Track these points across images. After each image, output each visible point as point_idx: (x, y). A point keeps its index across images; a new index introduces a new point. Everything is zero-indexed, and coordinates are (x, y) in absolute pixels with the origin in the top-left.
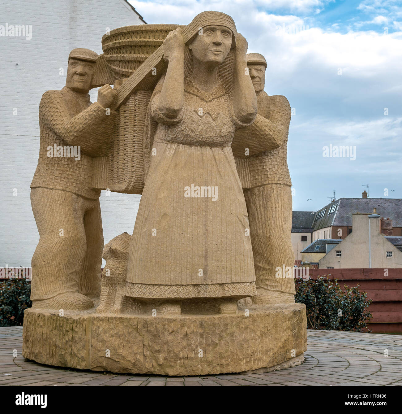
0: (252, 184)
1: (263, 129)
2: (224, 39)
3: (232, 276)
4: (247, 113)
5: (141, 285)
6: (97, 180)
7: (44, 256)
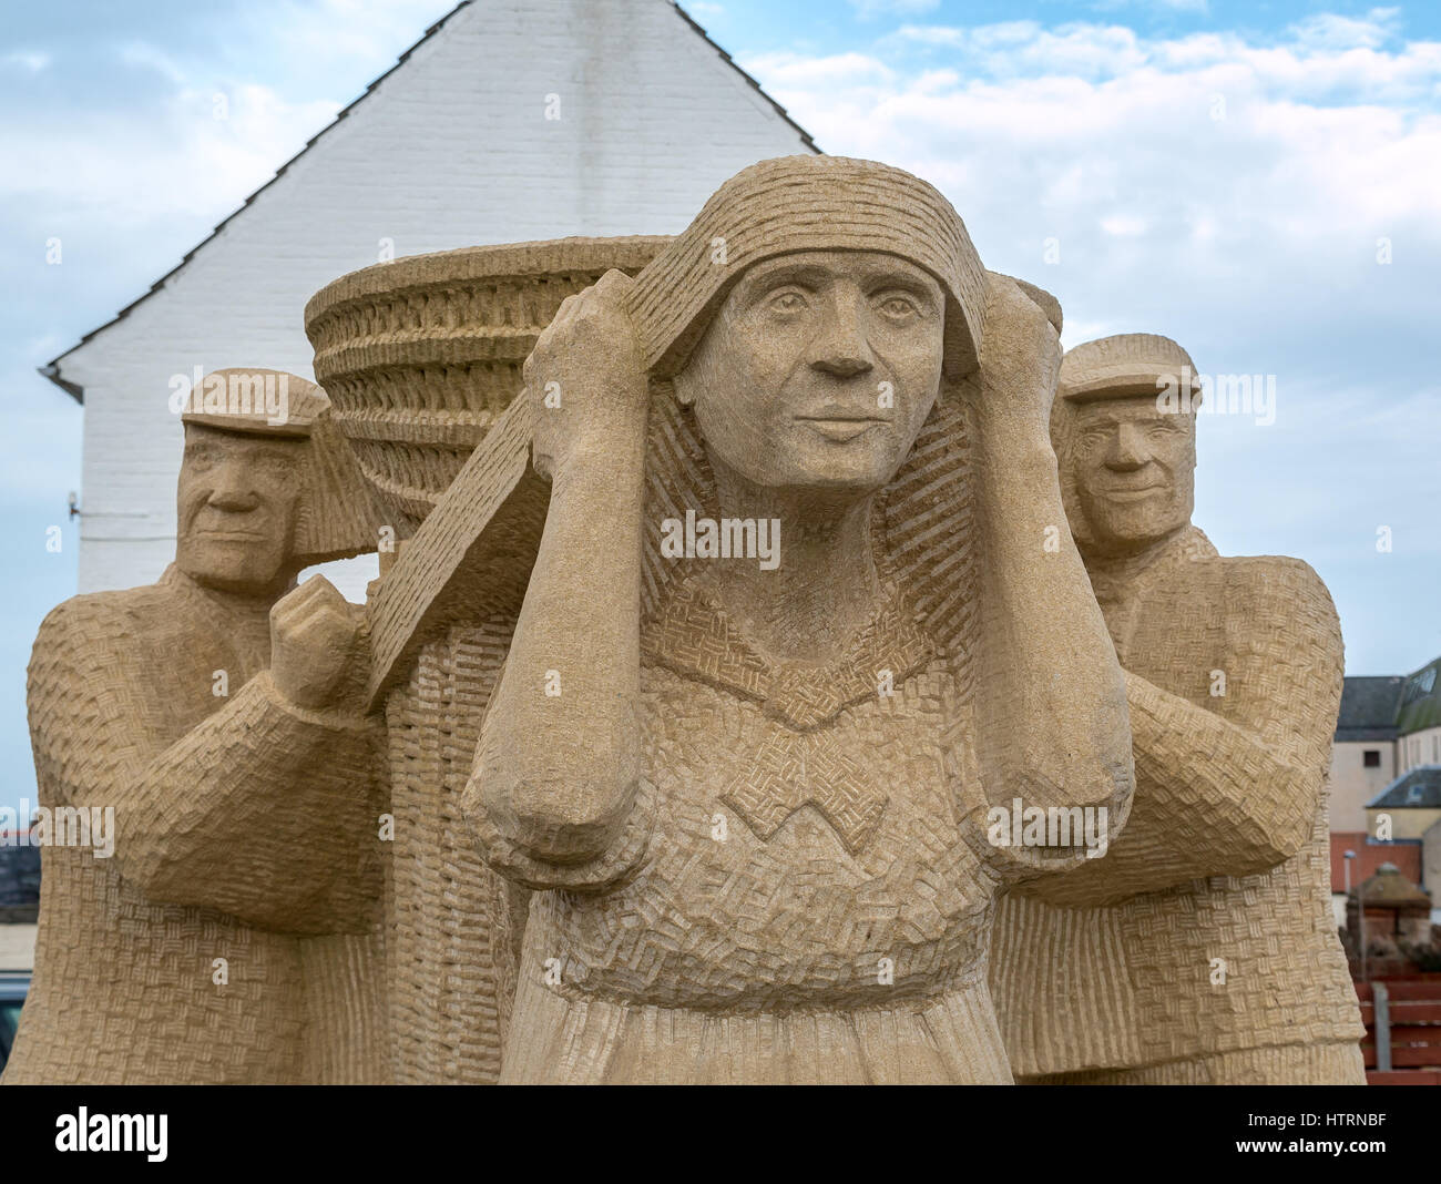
0: (1146, 1043)
1: (1189, 778)
6: (329, 1054)
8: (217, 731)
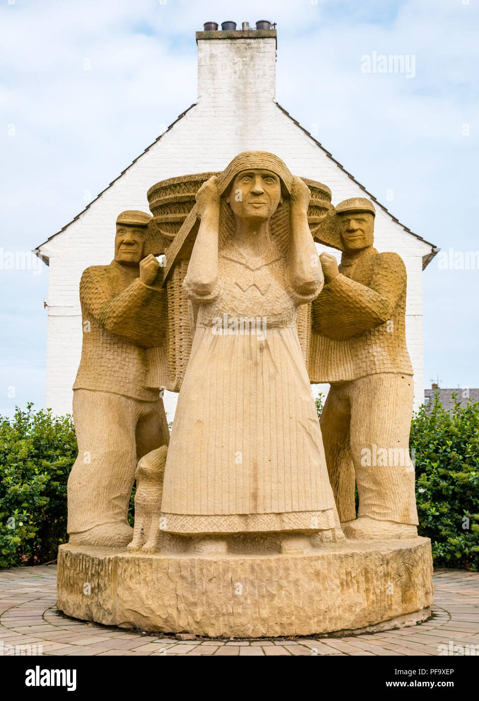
1: (358, 301)
2: (268, 187)
3: (294, 503)
4: (305, 282)
5: (171, 515)
6: (153, 377)
7: (80, 477)
8: (127, 291)
